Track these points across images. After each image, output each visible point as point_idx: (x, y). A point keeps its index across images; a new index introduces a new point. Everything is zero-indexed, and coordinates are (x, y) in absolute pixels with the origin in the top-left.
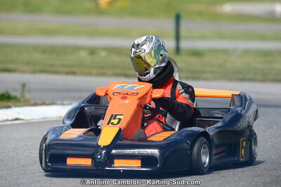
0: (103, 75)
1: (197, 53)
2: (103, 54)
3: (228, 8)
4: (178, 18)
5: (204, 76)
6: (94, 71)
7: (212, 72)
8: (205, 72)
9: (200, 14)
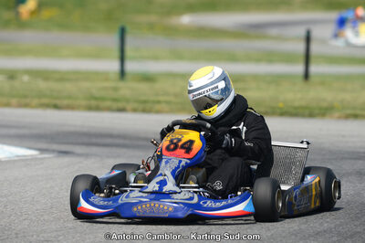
0: (26, 106)
1: (147, 78)
2: (26, 78)
3: (186, 19)
4: (123, 32)
5: (158, 107)
6: (14, 101)
7: (168, 103)
8: (159, 102)
9: (151, 27)
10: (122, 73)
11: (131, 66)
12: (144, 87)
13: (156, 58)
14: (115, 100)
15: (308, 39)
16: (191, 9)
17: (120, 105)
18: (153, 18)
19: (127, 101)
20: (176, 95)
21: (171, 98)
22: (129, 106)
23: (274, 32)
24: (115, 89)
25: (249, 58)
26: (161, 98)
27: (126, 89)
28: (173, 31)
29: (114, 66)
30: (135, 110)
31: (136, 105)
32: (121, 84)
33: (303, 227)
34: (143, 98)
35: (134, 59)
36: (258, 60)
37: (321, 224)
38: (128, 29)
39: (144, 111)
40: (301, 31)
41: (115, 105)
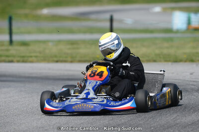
10: (11, 42)
11: (15, 38)
12: (23, 48)
13: (29, 33)
14: (7, 56)
15: (111, 20)
16: (48, 5)
17: (10, 59)
18: (27, 11)
19: (14, 56)
20: (40, 53)
21: (38, 54)
22: (15, 59)
23: (93, 16)
24: (7, 50)
25: (80, 31)
26: (33, 54)
27: (13, 50)
28: (38, 18)
29: (6, 38)
30: (18, 61)
31: (19, 59)
32: (10, 48)
33: (111, 122)
34: (23, 54)
35: (17, 33)
36: (85, 32)
37: (121, 120)
38: (13, 17)
39: (24, 62)
40: (108, 16)
41: (7, 59)
